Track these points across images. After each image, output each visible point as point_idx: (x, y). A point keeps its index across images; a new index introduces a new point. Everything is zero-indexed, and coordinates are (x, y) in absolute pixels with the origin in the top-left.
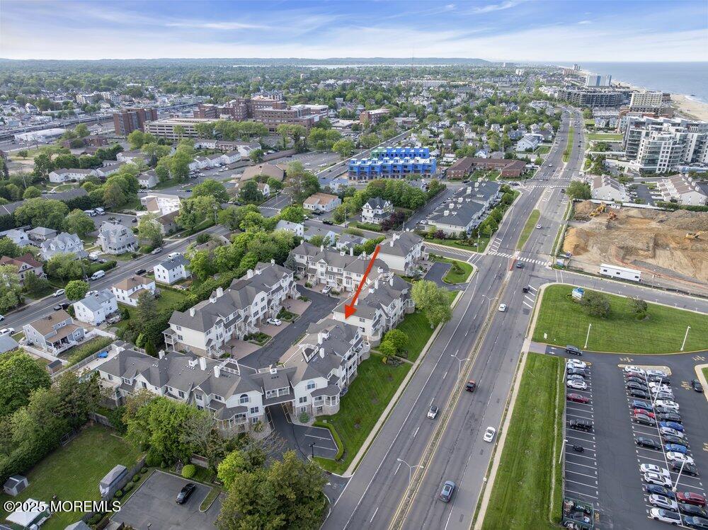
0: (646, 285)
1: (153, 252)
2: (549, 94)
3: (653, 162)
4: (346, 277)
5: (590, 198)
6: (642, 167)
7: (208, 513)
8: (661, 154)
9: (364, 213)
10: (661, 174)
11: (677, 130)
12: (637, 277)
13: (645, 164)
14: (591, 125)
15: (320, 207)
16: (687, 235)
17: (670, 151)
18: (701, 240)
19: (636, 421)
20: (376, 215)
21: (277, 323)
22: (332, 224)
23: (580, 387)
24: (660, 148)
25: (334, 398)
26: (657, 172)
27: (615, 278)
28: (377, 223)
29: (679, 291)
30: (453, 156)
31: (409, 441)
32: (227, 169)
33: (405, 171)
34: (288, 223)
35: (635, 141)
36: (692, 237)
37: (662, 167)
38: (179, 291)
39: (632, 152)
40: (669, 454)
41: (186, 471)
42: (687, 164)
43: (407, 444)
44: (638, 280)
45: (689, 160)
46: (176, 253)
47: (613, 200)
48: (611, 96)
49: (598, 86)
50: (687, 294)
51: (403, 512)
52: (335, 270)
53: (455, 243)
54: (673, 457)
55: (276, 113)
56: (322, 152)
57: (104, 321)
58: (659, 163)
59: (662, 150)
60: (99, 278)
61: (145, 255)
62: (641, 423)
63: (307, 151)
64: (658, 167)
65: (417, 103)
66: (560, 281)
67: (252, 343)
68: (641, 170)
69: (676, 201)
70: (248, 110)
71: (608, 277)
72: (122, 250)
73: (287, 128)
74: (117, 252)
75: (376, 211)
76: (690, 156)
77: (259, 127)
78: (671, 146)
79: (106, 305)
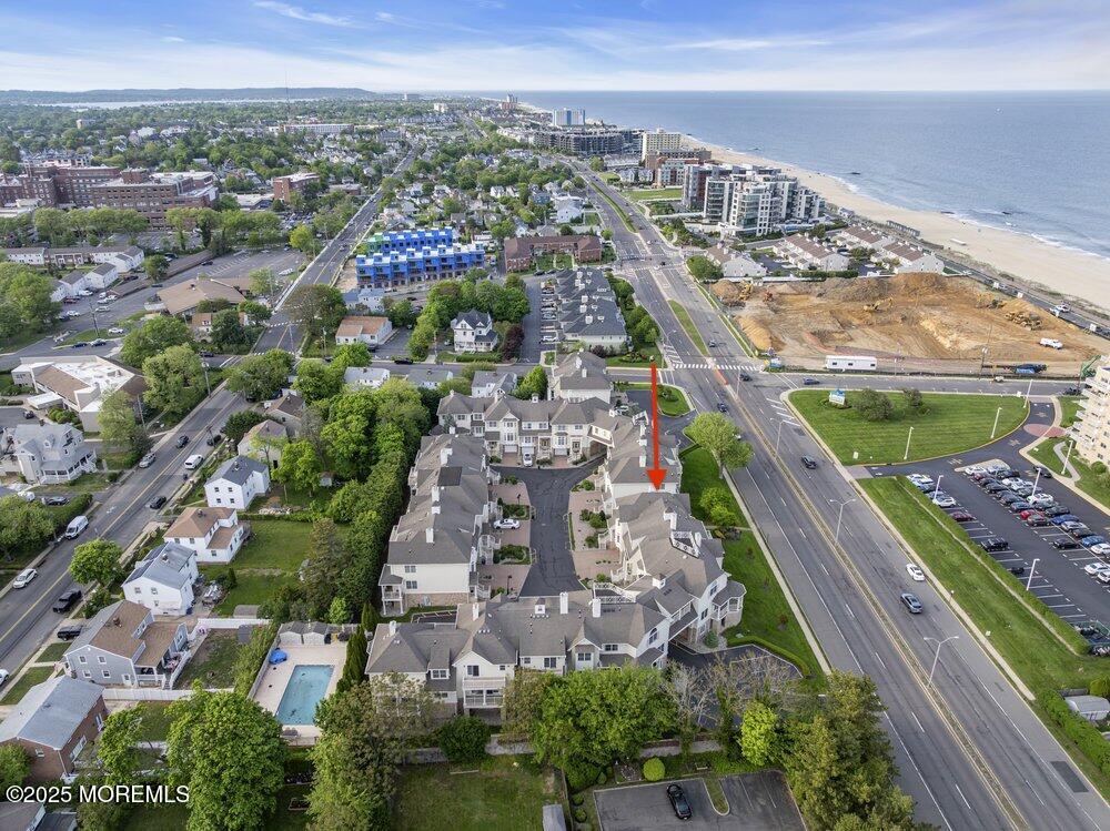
0: (886, 373)
1: (144, 463)
2: (518, 139)
3: (751, 222)
4: (558, 434)
5: (722, 276)
6: (741, 228)
7: (735, 811)
8: (760, 211)
9: (459, 336)
10: (764, 237)
11: (765, 179)
12: (873, 365)
13: (745, 226)
14: (615, 180)
15: (367, 338)
16: (866, 308)
17: (769, 205)
18: (881, 311)
19: (1032, 525)
20: (478, 338)
21: (514, 525)
22: (411, 363)
23: (949, 504)
24: (757, 203)
25: (735, 601)
26: (758, 234)
27: (847, 371)
28: (483, 350)
29: (923, 374)
30: (488, 237)
31: (855, 624)
32: (113, 297)
33: (444, 267)
34: (365, 371)
35: (717, 196)
36: (872, 308)
37: (763, 228)
38: (279, 518)
39: (716, 212)
40: (1094, 548)
41: (654, 771)
42: (782, 221)
43: (857, 628)
44: (874, 368)
45: (784, 216)
46: (197, 456)
47: (747, 275)
48: (611, 138)
49: (569, 126)
50: (933, 375)
51: (941, 706)
52: (535, 426)
53: (622, 361)
54: (1101, 550)
55: (135, 189)
56: (259, 251)
57: (194, 603)
58: (759, 222)
59: (760, 205)
60: (82, 532)
61: (130, 471)
62: (1039, 525)
63: (230, 252)
64: (758, 228)
65: (336, 160)
66: (794, 387)
67: (509, 563)
68: (739, 234)
69: (814, 268)
70: (57, 189)
71: (840, 371)
72: (75, 472)
73: (186, 214)
74: (69, 477)
75: (477, 332)
76: (783, 213)
77: (130, 217)
78: (770, 200)
79: (185, 571)
